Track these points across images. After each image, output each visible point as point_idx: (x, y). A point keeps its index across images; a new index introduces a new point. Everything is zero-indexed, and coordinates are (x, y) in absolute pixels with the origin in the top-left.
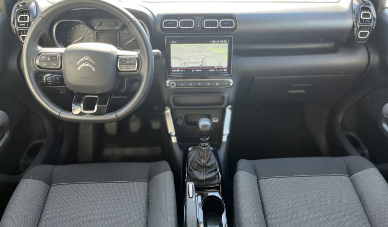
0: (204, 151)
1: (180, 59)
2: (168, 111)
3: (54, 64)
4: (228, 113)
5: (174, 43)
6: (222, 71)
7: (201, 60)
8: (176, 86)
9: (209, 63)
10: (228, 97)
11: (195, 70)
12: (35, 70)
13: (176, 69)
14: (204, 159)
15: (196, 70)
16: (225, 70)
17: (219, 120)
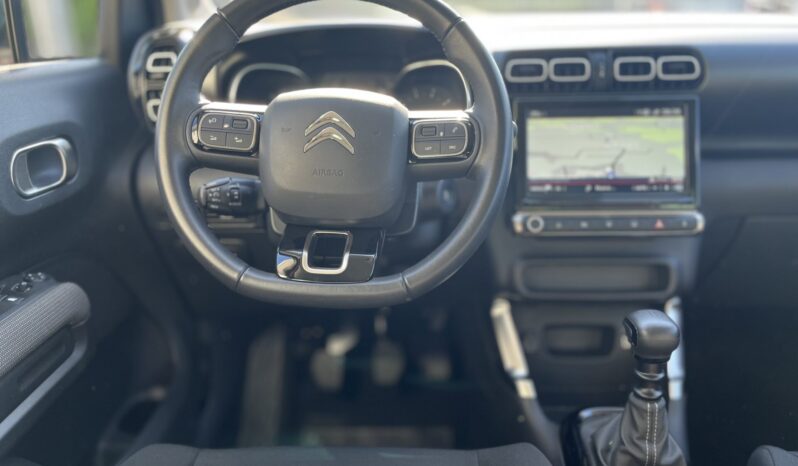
0: (652, 413)
2: (500, 311)
3: (239, 141)
5: (536, 117)
6: (670, 191)
7: (610, 161)
8: (545, 229)
9: (631, 169)
10: (680, 270)
11: (593, 186)
12: (187, 153)
13: (542, 183)
14: (651, 441)
15: (598, 188)
16: (679, 188)
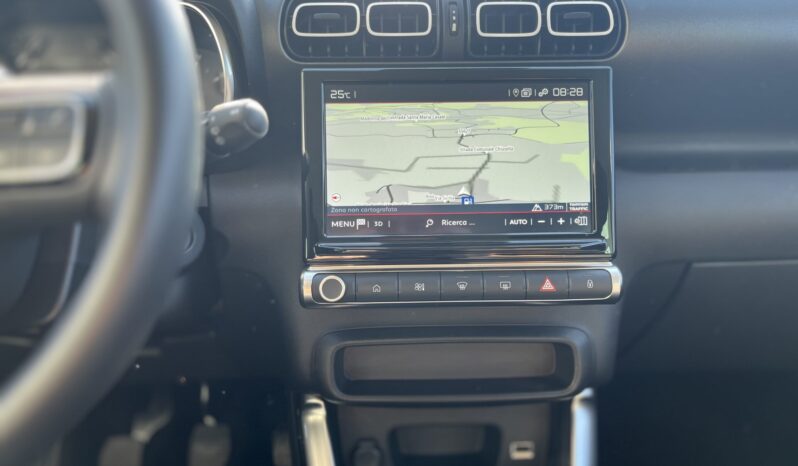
1: (365, 171)
2: (317, 417)
4: (582, 423)
5: (337, 101)
6: (566, 226)
7: (468, 175)
8: (347, 297)
9: (504, 188)
10: (589, 348)
11: (438, 219)
13: (350, 214)
15: (444, 222)
17: (537, 452)
